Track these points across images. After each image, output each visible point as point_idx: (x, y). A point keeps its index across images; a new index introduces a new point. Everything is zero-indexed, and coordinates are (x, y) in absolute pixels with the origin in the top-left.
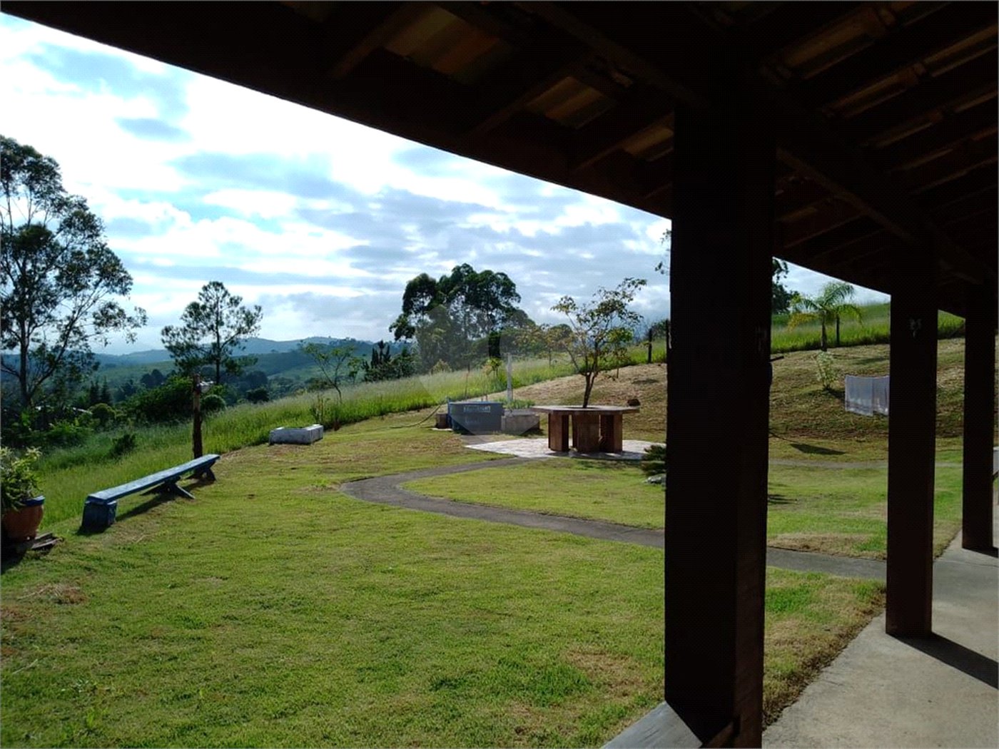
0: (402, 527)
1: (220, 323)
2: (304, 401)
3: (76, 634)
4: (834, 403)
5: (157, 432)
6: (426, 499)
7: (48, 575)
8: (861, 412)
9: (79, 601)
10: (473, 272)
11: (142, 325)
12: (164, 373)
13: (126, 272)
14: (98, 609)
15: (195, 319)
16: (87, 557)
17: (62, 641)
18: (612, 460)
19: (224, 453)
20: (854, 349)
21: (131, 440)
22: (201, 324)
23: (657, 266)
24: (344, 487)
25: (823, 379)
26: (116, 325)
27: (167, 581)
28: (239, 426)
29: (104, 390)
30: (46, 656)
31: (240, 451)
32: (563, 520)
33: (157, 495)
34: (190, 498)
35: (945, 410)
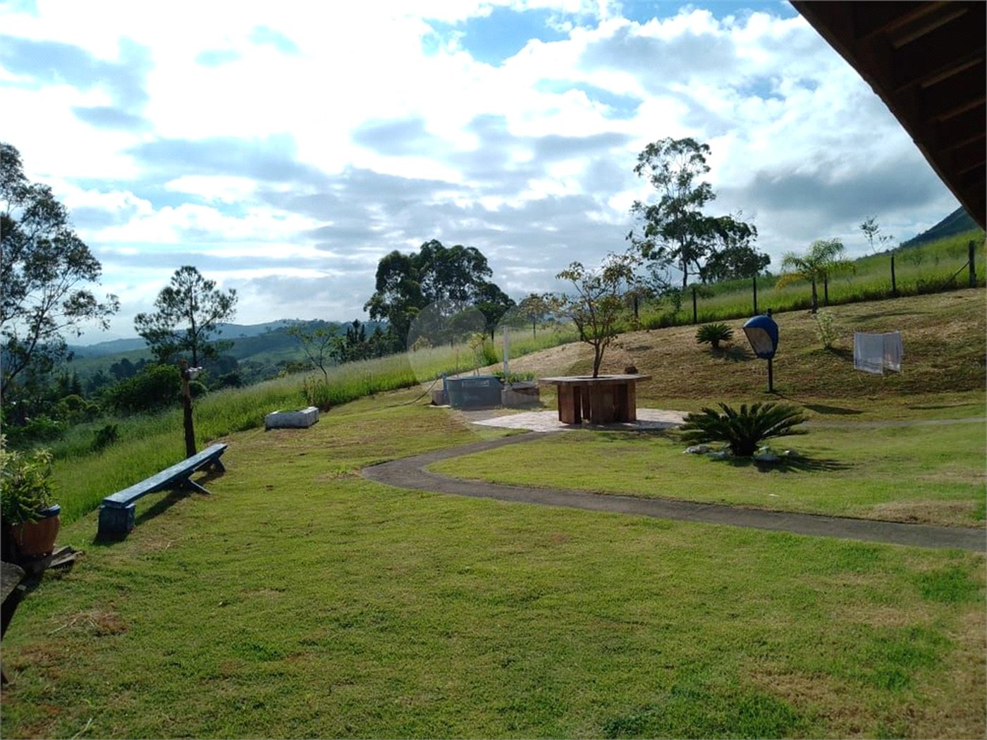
0: (453, 516)
1: (195, 308)
2: (289, 383)
3: (128, 677)
4: (838, 362)
5: (138, 422)
6: (459, 482)
7: (77, 599)
8: (870, 370)
9: (120, 631)
10: (442, 248)
11: (114, 312)
12: (134, 361)
13: (93, 259)
14: (145, 639)
15: (169, 306)
16: (116, 573)
17: (115, 689)
18: (632, 431)
19: (211, 440)
20: (845, 308)
21: (114, 431)
22: (175, 309)
23: (627, 234)
24: (364, 471)
25: (824, 338)
26: (87, 313)
27: (215, 598)
28: (223, 412)
29: (75, 382)
30: (101, 712)
31: (228, 437)
32: (624, 500)
33: (169, 492)
34: (205, 493)
35: (954, 364)
